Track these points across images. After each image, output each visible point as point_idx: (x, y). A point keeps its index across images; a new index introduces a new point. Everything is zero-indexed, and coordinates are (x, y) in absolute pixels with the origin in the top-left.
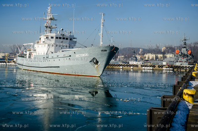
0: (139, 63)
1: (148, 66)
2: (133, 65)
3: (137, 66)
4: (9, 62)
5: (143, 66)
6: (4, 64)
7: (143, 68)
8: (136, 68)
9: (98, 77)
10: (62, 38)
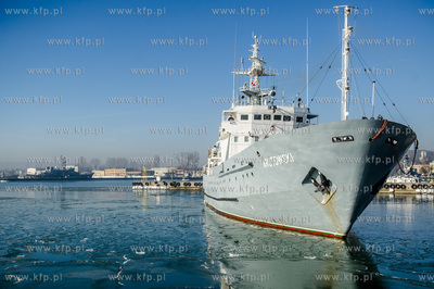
0: (409, 180)
1: (428, 187)
2: (395, 186)
3: (403, 187)
4: (147, 184)
5: (417, 187)
6: (140, 187)
7: (418, 190)
8: (401, 191)
9: (338, 237)
10: (272, 117)
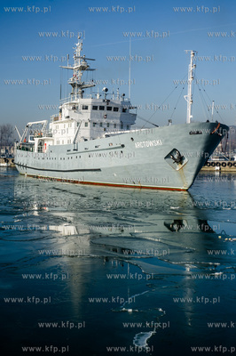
9: (184, 190)
10: (105, 108)
